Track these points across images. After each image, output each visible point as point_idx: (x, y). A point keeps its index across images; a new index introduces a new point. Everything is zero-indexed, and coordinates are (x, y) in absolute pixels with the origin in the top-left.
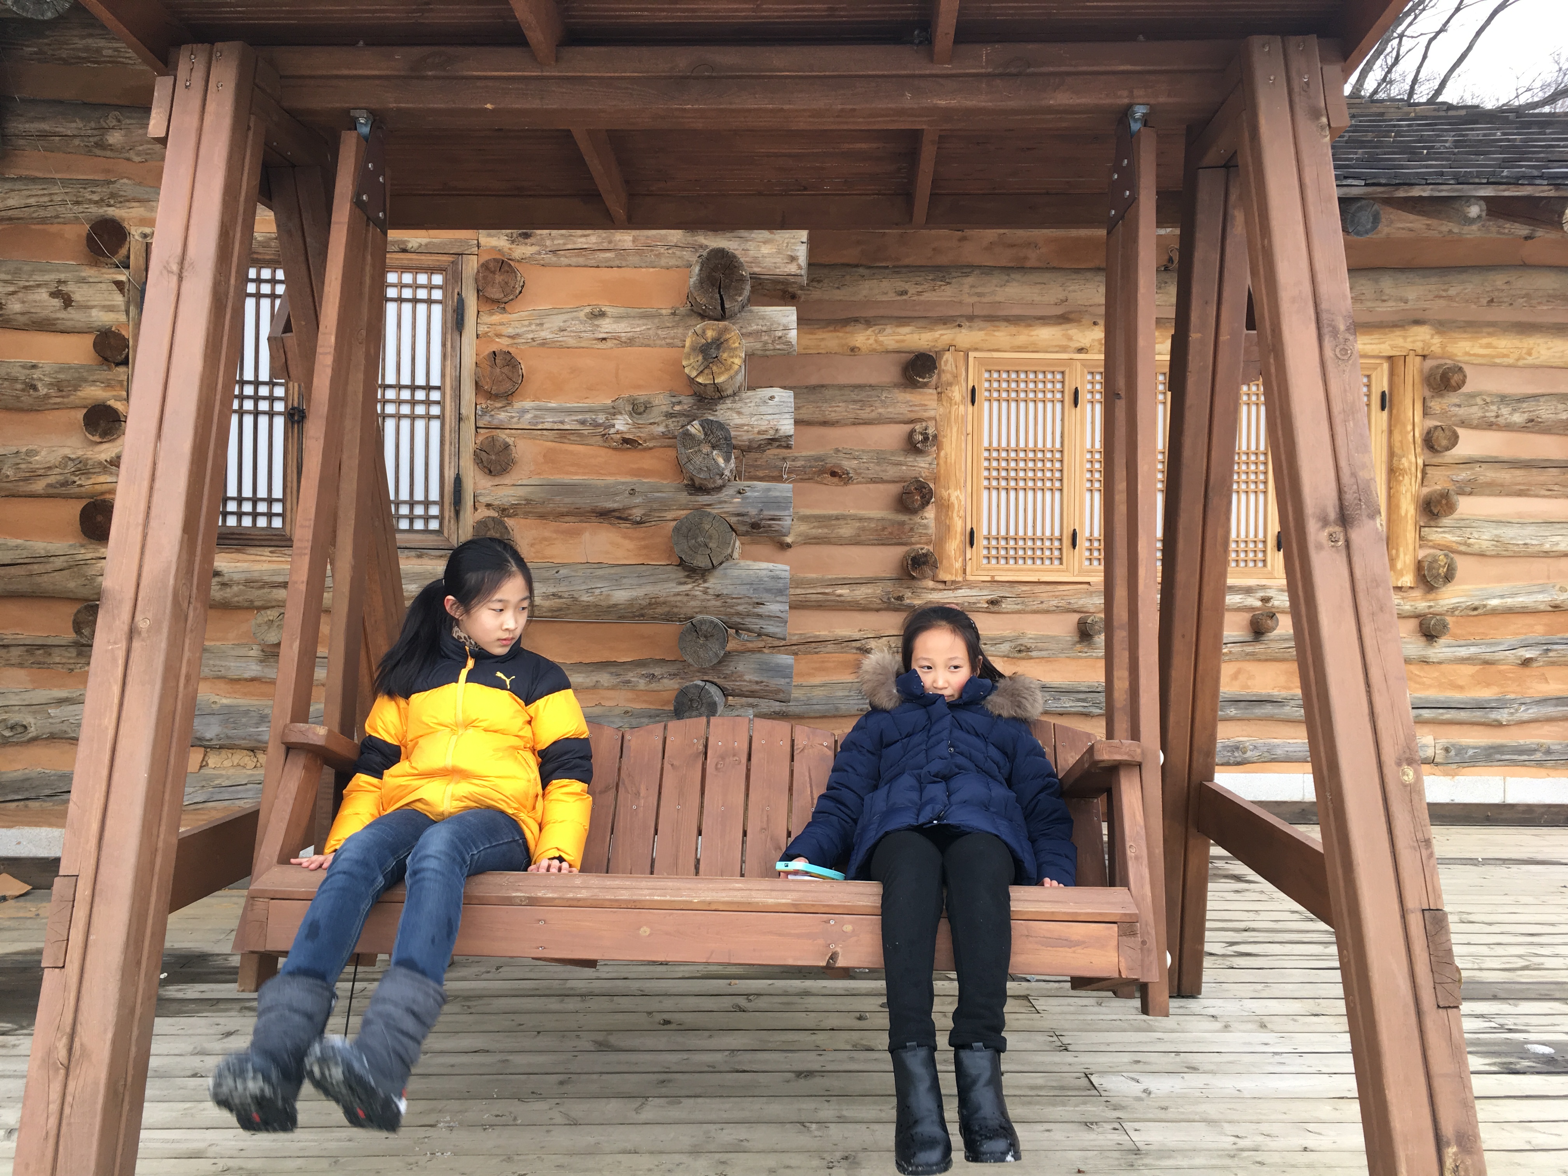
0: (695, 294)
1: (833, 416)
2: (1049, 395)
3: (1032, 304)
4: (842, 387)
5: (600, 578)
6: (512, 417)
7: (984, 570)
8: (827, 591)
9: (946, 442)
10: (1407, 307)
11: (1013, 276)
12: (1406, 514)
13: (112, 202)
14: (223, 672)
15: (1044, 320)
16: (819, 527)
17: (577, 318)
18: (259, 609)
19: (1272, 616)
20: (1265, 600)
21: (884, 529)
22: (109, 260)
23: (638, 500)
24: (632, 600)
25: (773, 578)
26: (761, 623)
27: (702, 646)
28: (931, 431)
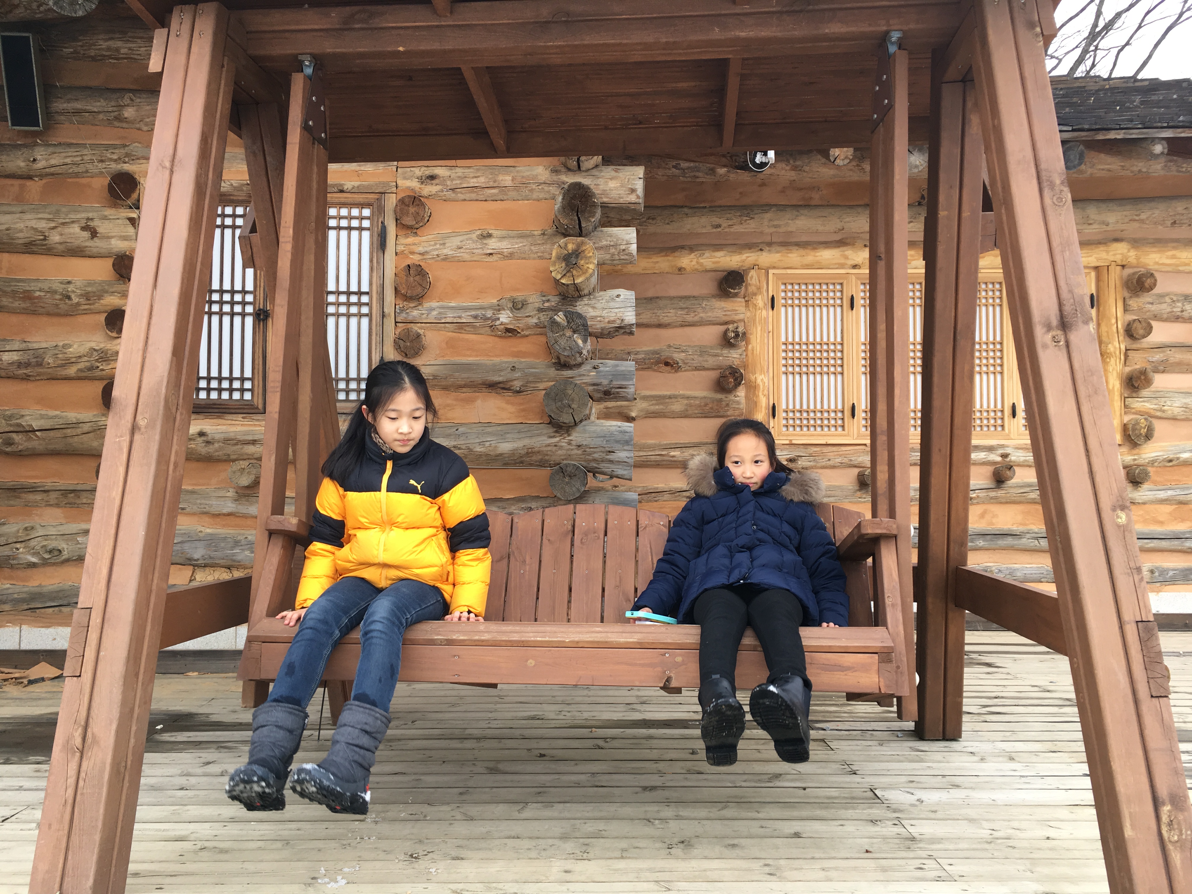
0: (559, 217)
1: (665, 320)
2: (831, 302)
3: (817, 232)
4: (671, 298)
5: (489, 433)
6: (423, 314)
7: (783, 435)
8: (663, 453)
9: (752, 338)
10: (1108, 228)
11: (802, 212)
12: (1113, 387)
13: (127, 160)
14: (208, 509)
15: (827, 244)
16: (656, 404)
17: (471, 239)
18: (234, 461)
19: (1010, 468)
20: (1005, 456)
21: (706, 405)
22: (125, 203)
23: (518, 374)
24: (514, 450)
25: (621, 432)
26: (613, 467)
27: (567, 483)
28: (741, 330)
